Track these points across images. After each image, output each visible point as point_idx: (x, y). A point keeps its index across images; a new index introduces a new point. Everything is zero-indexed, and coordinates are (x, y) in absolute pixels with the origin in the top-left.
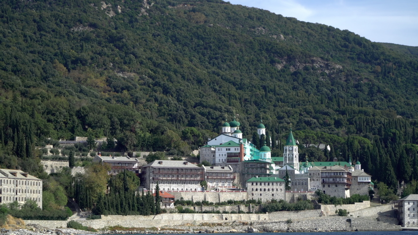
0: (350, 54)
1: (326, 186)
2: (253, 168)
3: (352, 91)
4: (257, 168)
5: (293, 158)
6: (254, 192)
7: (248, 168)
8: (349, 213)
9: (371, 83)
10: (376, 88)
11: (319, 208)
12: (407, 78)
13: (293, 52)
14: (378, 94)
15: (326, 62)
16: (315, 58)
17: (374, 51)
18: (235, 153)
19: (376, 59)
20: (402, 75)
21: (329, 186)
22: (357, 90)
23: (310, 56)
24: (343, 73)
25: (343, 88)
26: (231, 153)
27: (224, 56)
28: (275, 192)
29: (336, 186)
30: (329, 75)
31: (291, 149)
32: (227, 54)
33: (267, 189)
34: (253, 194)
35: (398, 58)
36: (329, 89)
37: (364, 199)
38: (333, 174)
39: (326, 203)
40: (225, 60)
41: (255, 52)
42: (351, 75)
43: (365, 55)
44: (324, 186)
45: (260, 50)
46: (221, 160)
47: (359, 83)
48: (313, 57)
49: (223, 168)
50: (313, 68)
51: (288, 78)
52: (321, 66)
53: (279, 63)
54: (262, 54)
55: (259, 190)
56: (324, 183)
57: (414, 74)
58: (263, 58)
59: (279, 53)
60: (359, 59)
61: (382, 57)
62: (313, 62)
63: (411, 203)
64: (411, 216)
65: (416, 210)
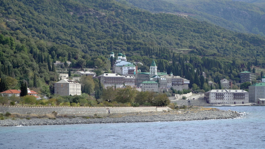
0: (95, 4)
1: (174, 85)
2: (142, 77)
3: (113, 28)
4: (144, 77)
5: (155, 72)
6: (145, 88)
7: (140, 77)
8: (186, 98)
9: (122, 24)
10: (126, 27)
11: (174, 96)
12: (130, 19)
13: (78, 5)
14: (128, 30)
15: (97, 12)
16: (90, 9)
17: (109, 2)
18: (132, 70)
19: (110, 7)
20: (127, 17)
21: (175, 86)
22: (116, 28)
23: (88, 8)
24: (106, 17)
25: (108, 26)
26: (130, 70)
27: (43, 7)
28: (154, 88)
29: (178, 85)
30: (99, 19)
31: (154, 67)
32: (44, 6)
33: (150, 87)
34: (144, 89)
35: (122, 7)
36: (101, 27)
37: (190, 92)
38: (177, 80)
39: (176, 93)
40: (44, 10)
41: (58, 5)
42: (111, 19)
43: (103, 5)
44: (173, 86)
45: (60, 4)
46: (125, 73)
47: (116, 24)
48: (89, 8)
49: (131, 77)
50: (90, 15)
51: (78, 20)
52: (94, 14)
53: (71, 11)
54: (61, 6)
55: (147, 87)
56: (173, 84)
57: (133, 16)
58: (62, 8)
59: (70, 6)
60: (100, 6)
61: (113, 6)
62: (89, 11)
63: (213, 94)
64: (213, 99)
65: (215, 97)
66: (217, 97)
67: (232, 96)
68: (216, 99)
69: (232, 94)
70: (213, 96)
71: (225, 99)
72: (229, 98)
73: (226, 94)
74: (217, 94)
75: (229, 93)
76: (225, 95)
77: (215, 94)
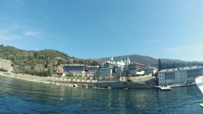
1: (130, 70)
38: (132, 66)
63: (162, 74)
64: (162, 80)
65: (164, 77)
66: (167, 76)
67: (185, 74)
68: (166, 79)
69: (185, 71)
70: (162, 77)
71: (177, 79)
72: (182, 76)
73: (177, 72)
74: (167, 74)
75: (181, 71)
76: (177, 74)
77: (164, 74)
